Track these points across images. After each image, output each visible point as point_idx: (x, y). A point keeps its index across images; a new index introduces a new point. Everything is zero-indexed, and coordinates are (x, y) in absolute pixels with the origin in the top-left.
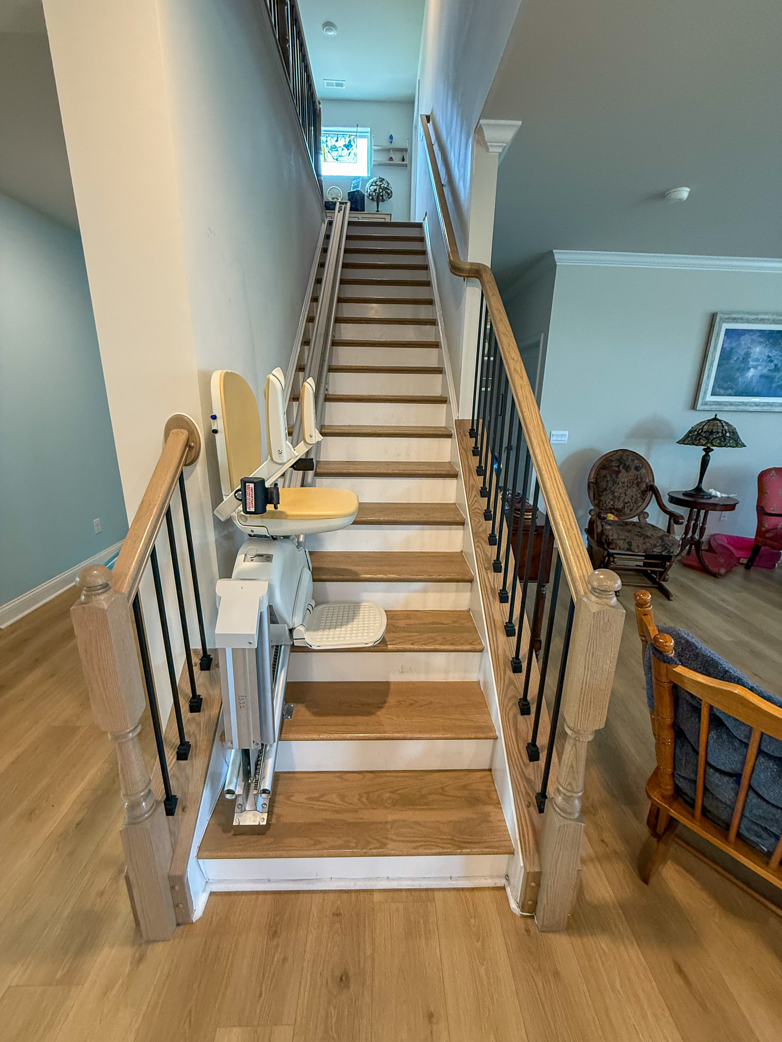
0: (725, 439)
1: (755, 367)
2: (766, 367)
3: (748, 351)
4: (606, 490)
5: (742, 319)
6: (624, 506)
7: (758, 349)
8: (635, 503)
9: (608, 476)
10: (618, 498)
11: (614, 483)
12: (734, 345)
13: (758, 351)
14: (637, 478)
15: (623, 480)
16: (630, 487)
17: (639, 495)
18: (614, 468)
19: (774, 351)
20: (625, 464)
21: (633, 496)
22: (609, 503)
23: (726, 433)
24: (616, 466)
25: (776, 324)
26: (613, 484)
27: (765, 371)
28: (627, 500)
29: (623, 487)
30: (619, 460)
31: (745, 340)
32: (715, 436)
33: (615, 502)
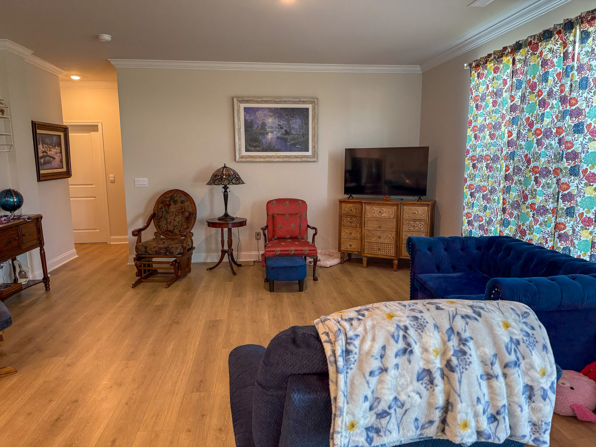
0: (222, 180)
1: (272, 132)
2: (279, 132)
3: (263, 122)
4: (161, 217)
5: (252, 101)
6: (174, 228)
7: (270, 120)
8: (181, 226)
9: (163, 208)
10: (170, 223)
11: (167, 212)
12: (253, 118)
13: (270, 121)
14: (182, 209)
15: (172, 210)
16: (177, 215)
17: (184, 220)
18: (167, 202)
19: (281, 121)
20: (174, 200)
21: (179, 221)
22: (164, 226)
23: (223, 176)
24: (168, 201)
25: (276, 103)
26: (166, 214)
27: (279, 135)
28: (175, 225)
29: (173, 215)
30: (171, 197)
31: (259, 114)
32: (217, 178)
33: (168, 226)
